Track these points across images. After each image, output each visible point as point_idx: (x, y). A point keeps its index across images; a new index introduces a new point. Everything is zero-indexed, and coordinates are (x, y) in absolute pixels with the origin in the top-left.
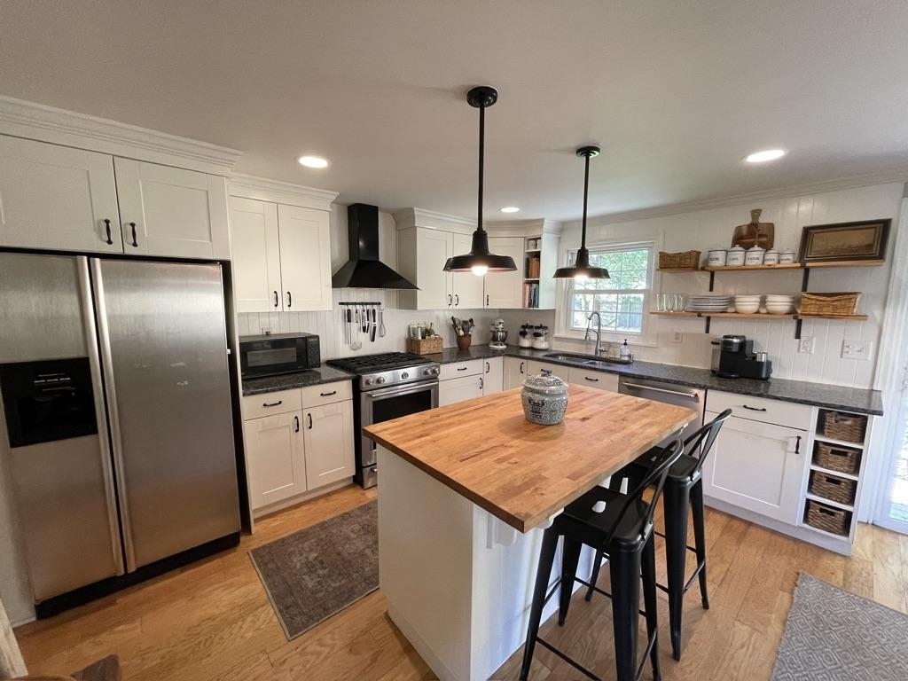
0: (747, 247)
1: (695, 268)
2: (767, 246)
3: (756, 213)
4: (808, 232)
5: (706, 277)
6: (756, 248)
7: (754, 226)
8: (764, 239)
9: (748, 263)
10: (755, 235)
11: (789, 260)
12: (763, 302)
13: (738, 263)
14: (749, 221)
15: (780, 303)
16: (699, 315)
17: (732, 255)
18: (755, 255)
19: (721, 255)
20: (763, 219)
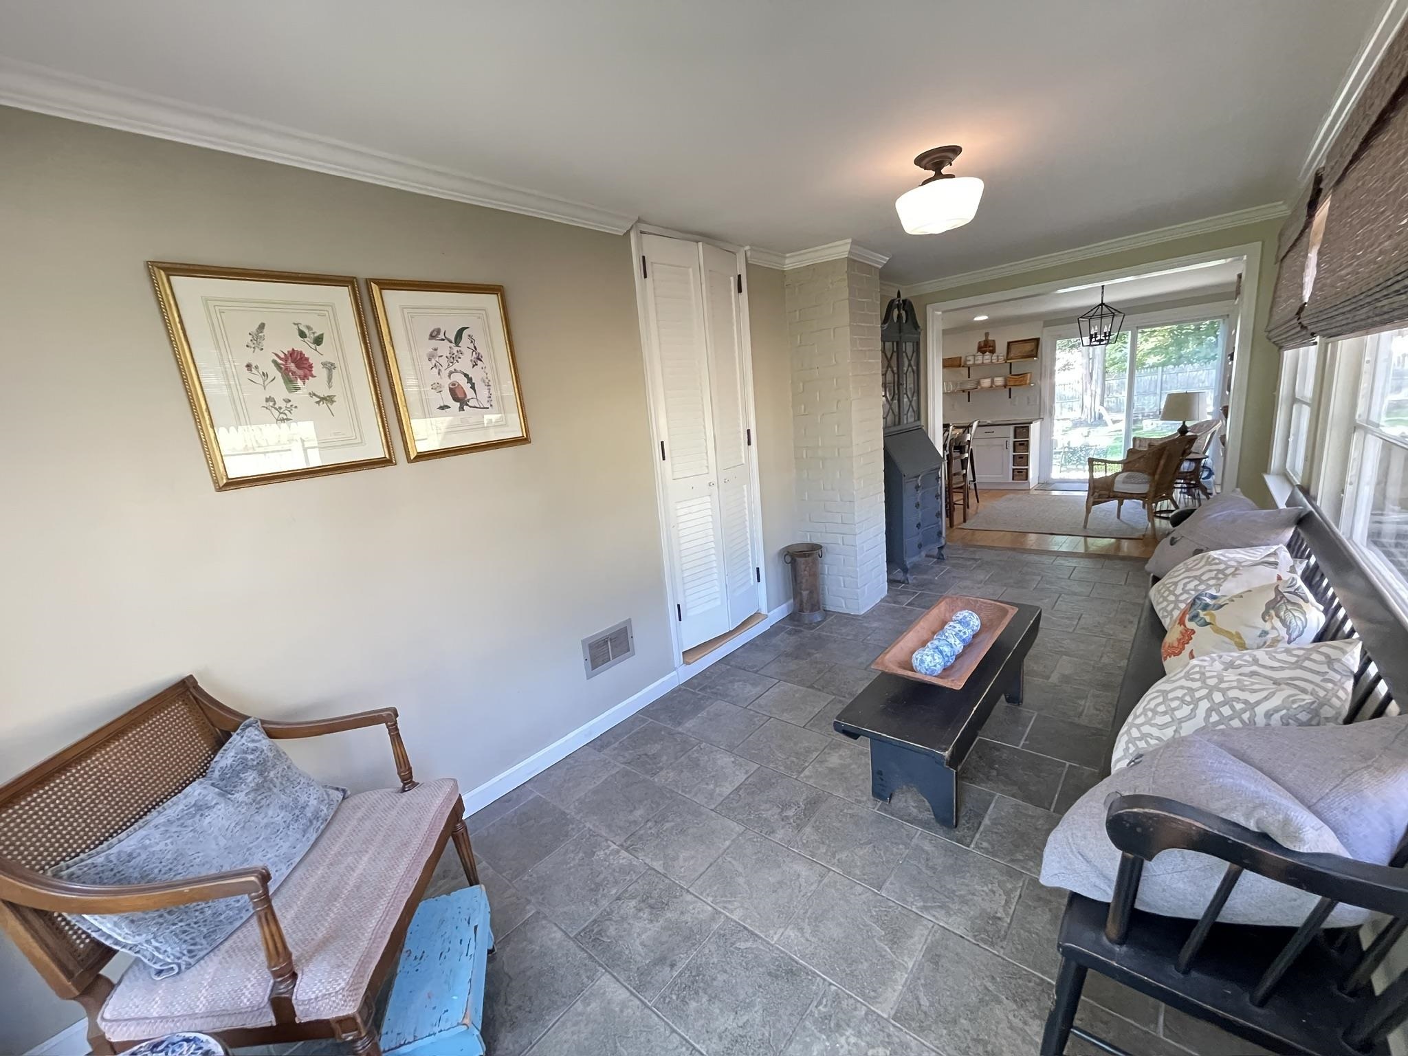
0: (984, 352)
1: (960, 366)
2: (993, 352)
3: (987, 334)
4: (1009, 343)
5: (965, 371)
6: (987, 353)
7: (986, 341)
8: (991, 348)
9: (985, 362)
10: (987, 347)
11: (1001, 360)
12: (993, 382)
13: (979, 362)
14: (984, 339)
15: (999, 381)
16: (963, 391)
17: (977, 358)
18: (987, 357)
19: (971, 358)
20: (990, 338)
